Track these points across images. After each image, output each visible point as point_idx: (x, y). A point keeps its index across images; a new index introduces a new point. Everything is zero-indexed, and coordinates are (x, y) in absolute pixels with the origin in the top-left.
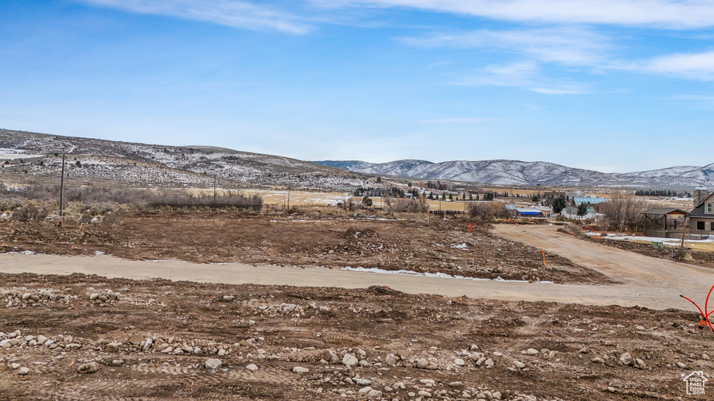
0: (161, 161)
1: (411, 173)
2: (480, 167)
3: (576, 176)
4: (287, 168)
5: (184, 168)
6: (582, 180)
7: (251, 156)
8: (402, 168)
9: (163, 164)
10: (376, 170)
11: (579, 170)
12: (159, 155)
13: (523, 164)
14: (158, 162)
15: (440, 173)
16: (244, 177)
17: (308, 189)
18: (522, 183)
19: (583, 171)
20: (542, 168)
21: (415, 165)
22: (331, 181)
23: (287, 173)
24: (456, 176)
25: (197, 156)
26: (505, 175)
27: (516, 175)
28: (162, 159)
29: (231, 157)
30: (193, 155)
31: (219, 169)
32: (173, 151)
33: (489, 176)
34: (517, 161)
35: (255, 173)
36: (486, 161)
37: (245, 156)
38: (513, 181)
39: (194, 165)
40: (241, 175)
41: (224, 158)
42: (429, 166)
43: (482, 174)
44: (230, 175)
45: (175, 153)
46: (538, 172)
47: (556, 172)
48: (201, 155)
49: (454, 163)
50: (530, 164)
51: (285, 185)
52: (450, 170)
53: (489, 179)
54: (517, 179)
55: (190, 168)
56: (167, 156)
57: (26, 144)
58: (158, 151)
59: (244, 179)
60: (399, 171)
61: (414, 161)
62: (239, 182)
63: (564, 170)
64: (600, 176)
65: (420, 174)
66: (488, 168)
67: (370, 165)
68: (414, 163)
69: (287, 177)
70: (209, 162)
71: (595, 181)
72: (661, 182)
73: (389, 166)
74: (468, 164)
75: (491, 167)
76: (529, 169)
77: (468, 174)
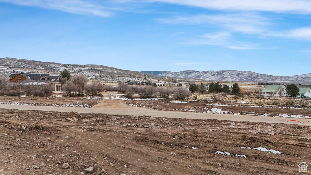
1: (189, 76)
2: (219, 73)
3: (262, 77)
6: (264, 79)
7: (101, 69)
10: (174, 75)
11: (263, 74)
13: (238, 72)
15: (201, 76)
19: (265, 75)
20: (247, 74)
21: (191, 73)
24: (208, 77)
26: (230, 77)
27: (235, 77)
29: (91, 69)
33: (222, 77)
34: (236, 71)
36: (222, 71)
37: (98, 69)
42: (197, 73)
43: (219, 77)
45: (70, 67)
46: (245, 76)
47: (253, 76)
49: (208, 72)
50: (241, 72)
52: (206, 75)
53: (222, 79)
58: (63, 66)
60: (184, 75)
63: (256, 75)
64: (273, 77)
65: (193, 77)
67: (171, 73)
68: (190, 72)
72: (301, 80)
73: (180, 73)
74: (214, 72)
75: (224, 74)
76: (241, 74)
77: (213, 76)
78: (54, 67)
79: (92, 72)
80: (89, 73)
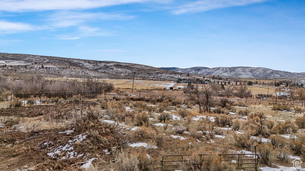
0: (86, 67)
1: (199, 73)
2: (232, 70)
3: (278, 74)
4: (143, 70)
5: (96, 69)
6: (281, 76)
7: (127, 64)
8: (195, 70)
9: (87, 68)
10: (183, 71)
11: (279, 71)
12: (86, 64)
13: (252, 69)
14: (85, 67)
15: (213, 73)
16: (123, 74)
17: (153, 79)
18: (252, 77)
19: (281, 71)
20: (261, 70)
21: (202, 69)
22: (164, 76)
23: (143, 72)
24: (220, 74)
25: (103, 64)
26: (244, 73)
27: (249, 73)
28: (87, 66)
29: (118, 65)
30: (101, 64)
31: (112, 70)
32: (93, 62)
33: (236, 74)
34: (249, 67)
35: (128, 72)
36: (234, 67)
37: (124, 65)
38: (247, 76)
39: (101, 68)
40: (121, 73)
41: (115, 65)
42: (207, 69)
43: (233, 73)
44: (116, 73)
45: (93, 63)
46: (259, 72)
47: (268, 72)
48: (105, 64)
49: (219, 68)
50: (255, 69)
51: (142, 77)
52: (217, 71)
53: (236, 75)
54: (249, 75)
55: (98, 70)
56: (90, 65)
57: (27, 59)
58: (86, 62)
59: (123, 75)
60: (194, 72)
61: (201, 67)
62: (120, 76)
63: (271, 71)
64: (290, 74)
65: (203, 73)
66: (235, 70)
67: (181, 69)
68: (200, 68)
69: (143, 74)
70: (107, 67)
71: (287, 76)
73: (189, 70)
74: (226, 69)
75: (237, 70)
76: (255, 71)
77: (226, 73)
78: (77, 62)
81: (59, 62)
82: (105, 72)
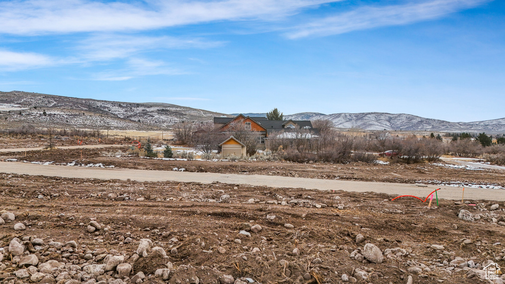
0: (115, 113)
2: (359, 117)
3: (429, 124)
6: (433, 127)
8: (302, 118)
11: (431, 119)
13: (390, 115)
14: (113, 114)
18: (389, 129)
19: (434, 120)
20: (404, 118)
21: (313, 116)
24: (340, 124)
26: (376, 123)
27: (385, 123)
33: (364, 124)
34: (386, 113)
36: (363, 113)
38: (382, 128)
42: (322, 117)
43: (359, 123)
45: (126, 107)
46: (401, 121)
47: (415, 121)
49: (340, 114)
50: (395, 116)
52: (337, 120)
53: (364, 126)
54: (385, 126)
57: (22, 101)
58: (115, 106)
61: (312, 113)
63: (420, 120)
64: (447, 124)
66: (364, 118)
68: (311, 115)
71: (443, 128)
72: (493, 129)
74: (350, 115)
75: (366, 118)
76: (395, 119)
77: (349, 122)
78: (101, 106)
79: (166, 114)
80: (161, 117)
81: (71, 106)
82: (139, 121)
